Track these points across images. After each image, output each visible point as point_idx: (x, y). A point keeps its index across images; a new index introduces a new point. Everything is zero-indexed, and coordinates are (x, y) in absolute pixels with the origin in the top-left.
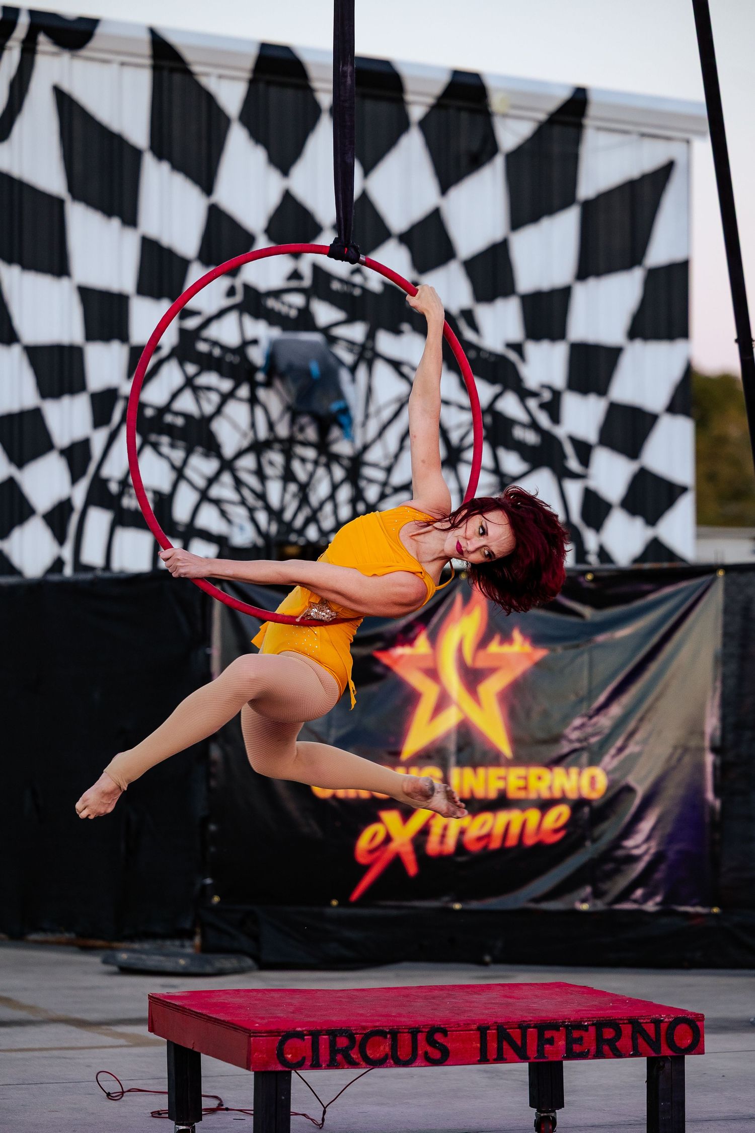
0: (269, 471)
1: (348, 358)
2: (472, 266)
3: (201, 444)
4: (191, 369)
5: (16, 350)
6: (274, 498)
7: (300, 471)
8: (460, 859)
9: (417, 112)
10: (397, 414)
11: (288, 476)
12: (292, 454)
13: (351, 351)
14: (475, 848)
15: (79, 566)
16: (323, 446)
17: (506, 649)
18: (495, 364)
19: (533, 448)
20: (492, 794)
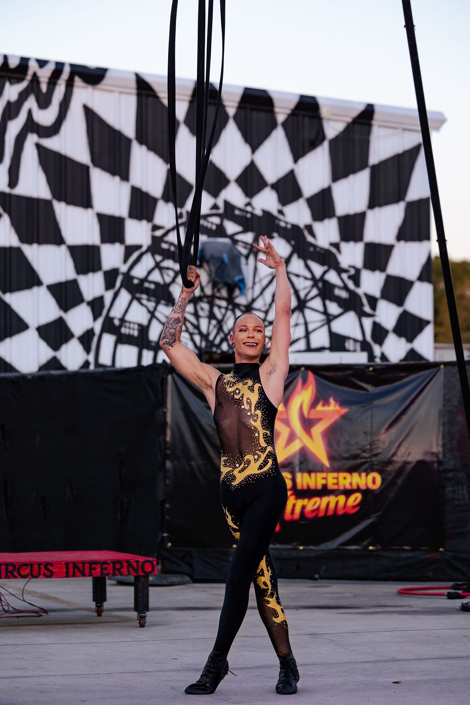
0: (201, 313)
1: (244, 251)
2: (311, 201)
3: (164, 299)
4: (158, 258)
5: (63, 248)
6: (204, 329)
7: (218, 313)
8: (302, 522)
9: (281, 118)
10: (270, 282)
11: (211, 316)
12: (214, 304)
13: (246, 248)
14: (310, 516)
15: (97, 364)
16: (230, 300)
17: (326, 408)
18: (324, 255)
19: (345, 300)
20: (319, 487)
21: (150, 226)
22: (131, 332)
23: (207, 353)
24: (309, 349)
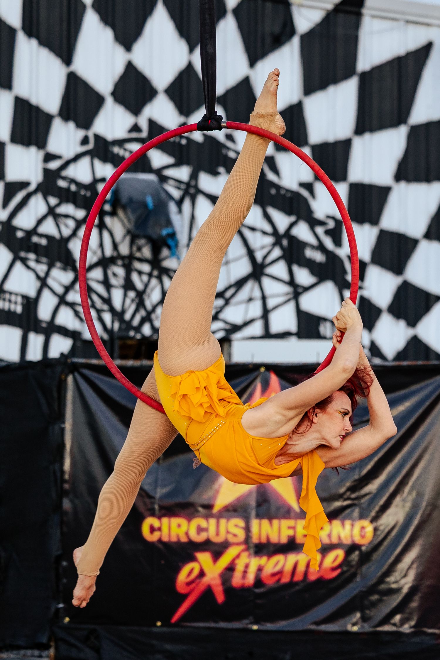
0: (113, 281)
1: (176, 194)
3: (60, 261)
4: (53, 201)
6: (117, 303)
7: (138, 282)
8: (257, 591)
11: (128, 285)
12: (132, 268)
13: (178, 188)
14: (271, 583)
16: (155, 262)
18: (291, 199)
19: (320, 264)
20: (284, 540)
21: (41, 154)
22: (13, 307)
23: (121, 338)
24: (267, 335)
